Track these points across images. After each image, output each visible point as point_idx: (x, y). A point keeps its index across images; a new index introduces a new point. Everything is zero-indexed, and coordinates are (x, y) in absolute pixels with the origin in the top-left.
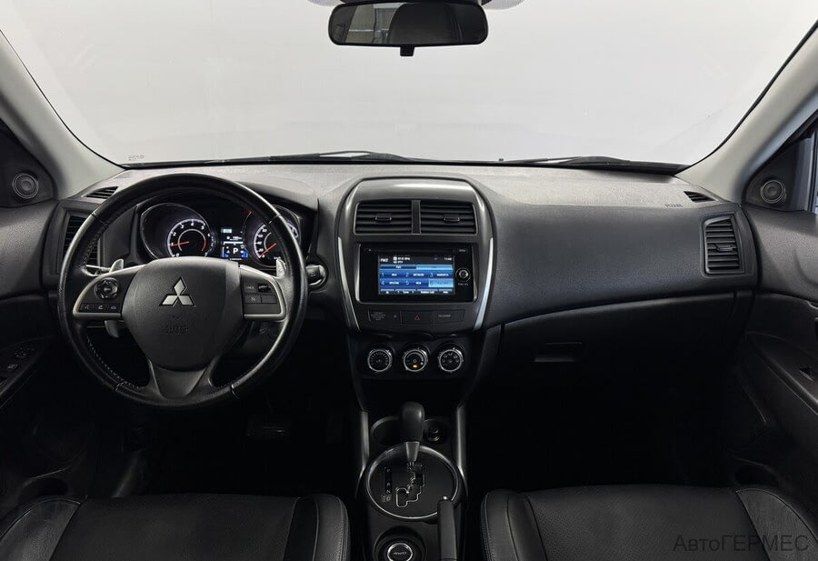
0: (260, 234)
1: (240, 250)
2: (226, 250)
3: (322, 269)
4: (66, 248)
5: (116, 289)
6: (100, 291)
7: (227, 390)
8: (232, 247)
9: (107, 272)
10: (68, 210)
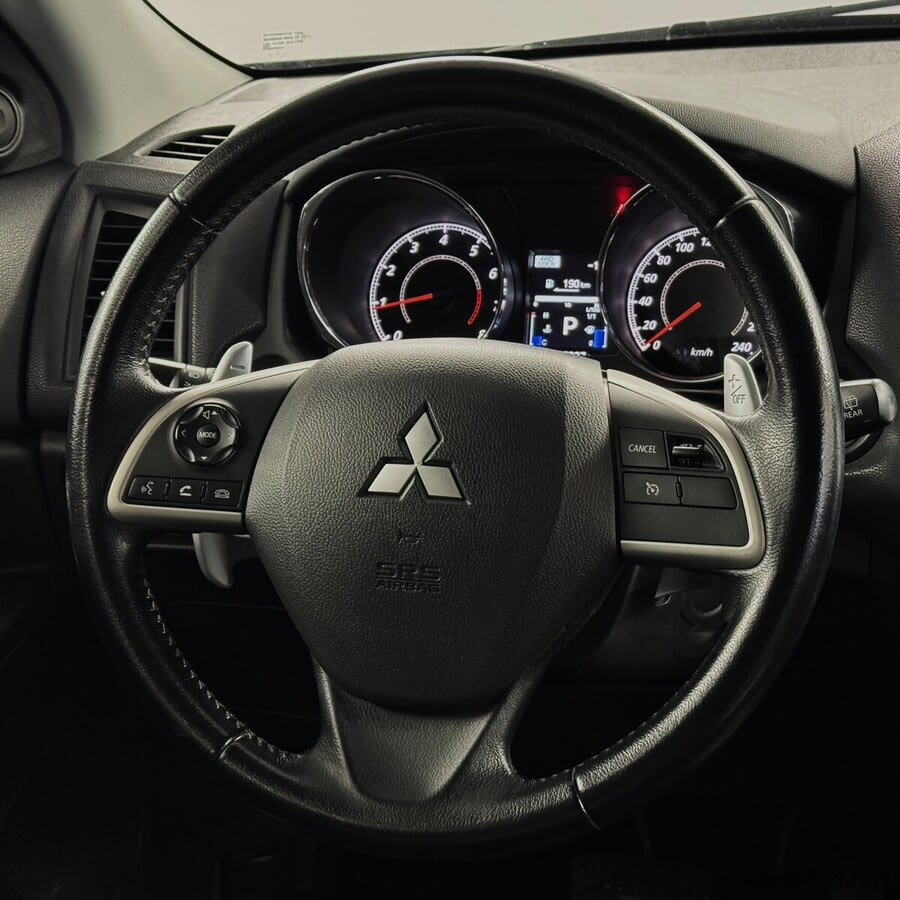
0: (647, 270)
1: (584, 322)
2: (540, 323)
3: (883, 390)
4: (93, 307)
5: (230, 436)
6: (186, 442)
7: (561, 793)
8: (559, 311)
9: (205, 380)
10: (101, 195)
